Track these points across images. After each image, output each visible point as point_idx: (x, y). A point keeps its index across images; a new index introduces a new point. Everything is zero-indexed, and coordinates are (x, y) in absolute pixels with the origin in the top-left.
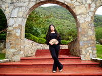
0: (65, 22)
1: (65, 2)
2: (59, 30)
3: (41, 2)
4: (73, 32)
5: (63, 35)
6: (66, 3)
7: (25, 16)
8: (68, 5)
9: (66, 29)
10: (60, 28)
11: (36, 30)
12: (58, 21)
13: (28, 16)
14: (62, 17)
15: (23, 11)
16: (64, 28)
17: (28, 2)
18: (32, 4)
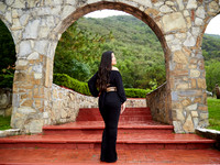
0: (140, 50)
1: (139, 5)
2: (128, 66)
3: (89, 6)
4: (158, 71)
5: (137, 77)
6: (141, 9)
7: (53, 37)
8: (147, 12)
9: (144, 65)
10: (130, 62)
11: (80, 68)
12: (126, 47)
13: (60, 36)
14: (135, 40)
15: (50, 25)
16: (138, 62)
17: (60, 7)
18: (69, 11)
